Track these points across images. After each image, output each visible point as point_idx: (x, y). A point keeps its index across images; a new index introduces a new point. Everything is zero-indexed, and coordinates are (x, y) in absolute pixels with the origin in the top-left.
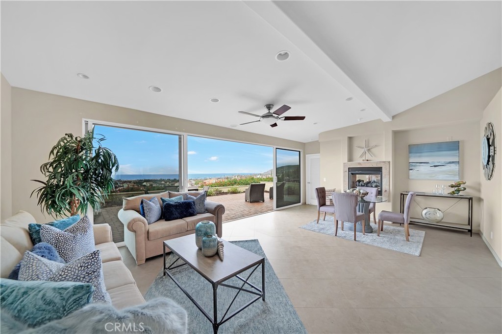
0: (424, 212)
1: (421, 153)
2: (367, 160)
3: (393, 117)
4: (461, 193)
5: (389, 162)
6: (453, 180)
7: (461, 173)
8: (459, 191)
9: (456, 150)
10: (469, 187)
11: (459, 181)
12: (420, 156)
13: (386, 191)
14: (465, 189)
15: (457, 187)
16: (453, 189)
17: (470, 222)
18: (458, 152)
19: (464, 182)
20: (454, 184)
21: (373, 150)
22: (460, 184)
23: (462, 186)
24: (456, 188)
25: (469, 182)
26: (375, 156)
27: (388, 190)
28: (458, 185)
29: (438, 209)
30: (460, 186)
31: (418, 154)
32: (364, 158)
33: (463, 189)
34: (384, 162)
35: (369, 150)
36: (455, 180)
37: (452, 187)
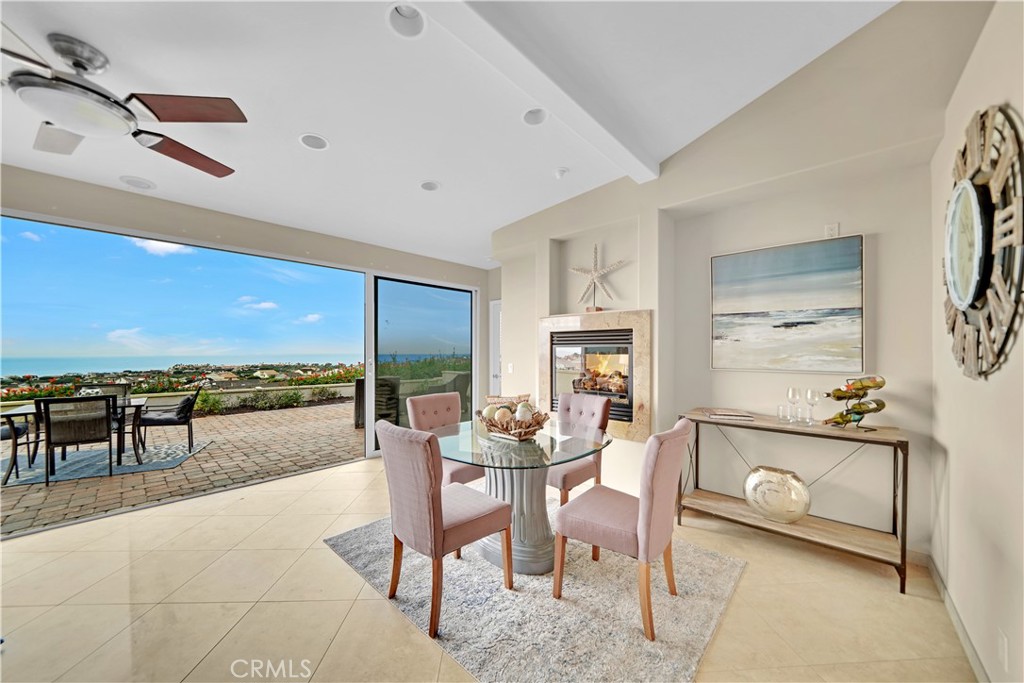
0: (753, 480)
1: (745, 281)
2: (600, 309)
3: (663, 166)
4: (868, 420)
5: (651, 313)
6: (842, 373)
7: (869, 347)
8: (861, 413)
9: (852, 268)
10: (898, 399)
11: (863, 376)
12: (743, 294)
13: (641, 406)
14: (880, 406)
15: (856, 398)
16: (842, 407)
17: (898, 527)
18: (857, 273)
19: (879, 380)
20: (844, 388)
21: (613, 278)
22: (865, 389)
23: (872, 394)
24: (853, 402)
25: (894, 380)
26: (619, 295)
27: (647, 405)
28: (859, 392)
29: (795, 477)
30: (865, 394)
31: (739, 287)
32: (590, 304)
33: (874, 406)
34: (637, 313)
35: (604, 278)
36: (850, 372)
37: (839, 398)
